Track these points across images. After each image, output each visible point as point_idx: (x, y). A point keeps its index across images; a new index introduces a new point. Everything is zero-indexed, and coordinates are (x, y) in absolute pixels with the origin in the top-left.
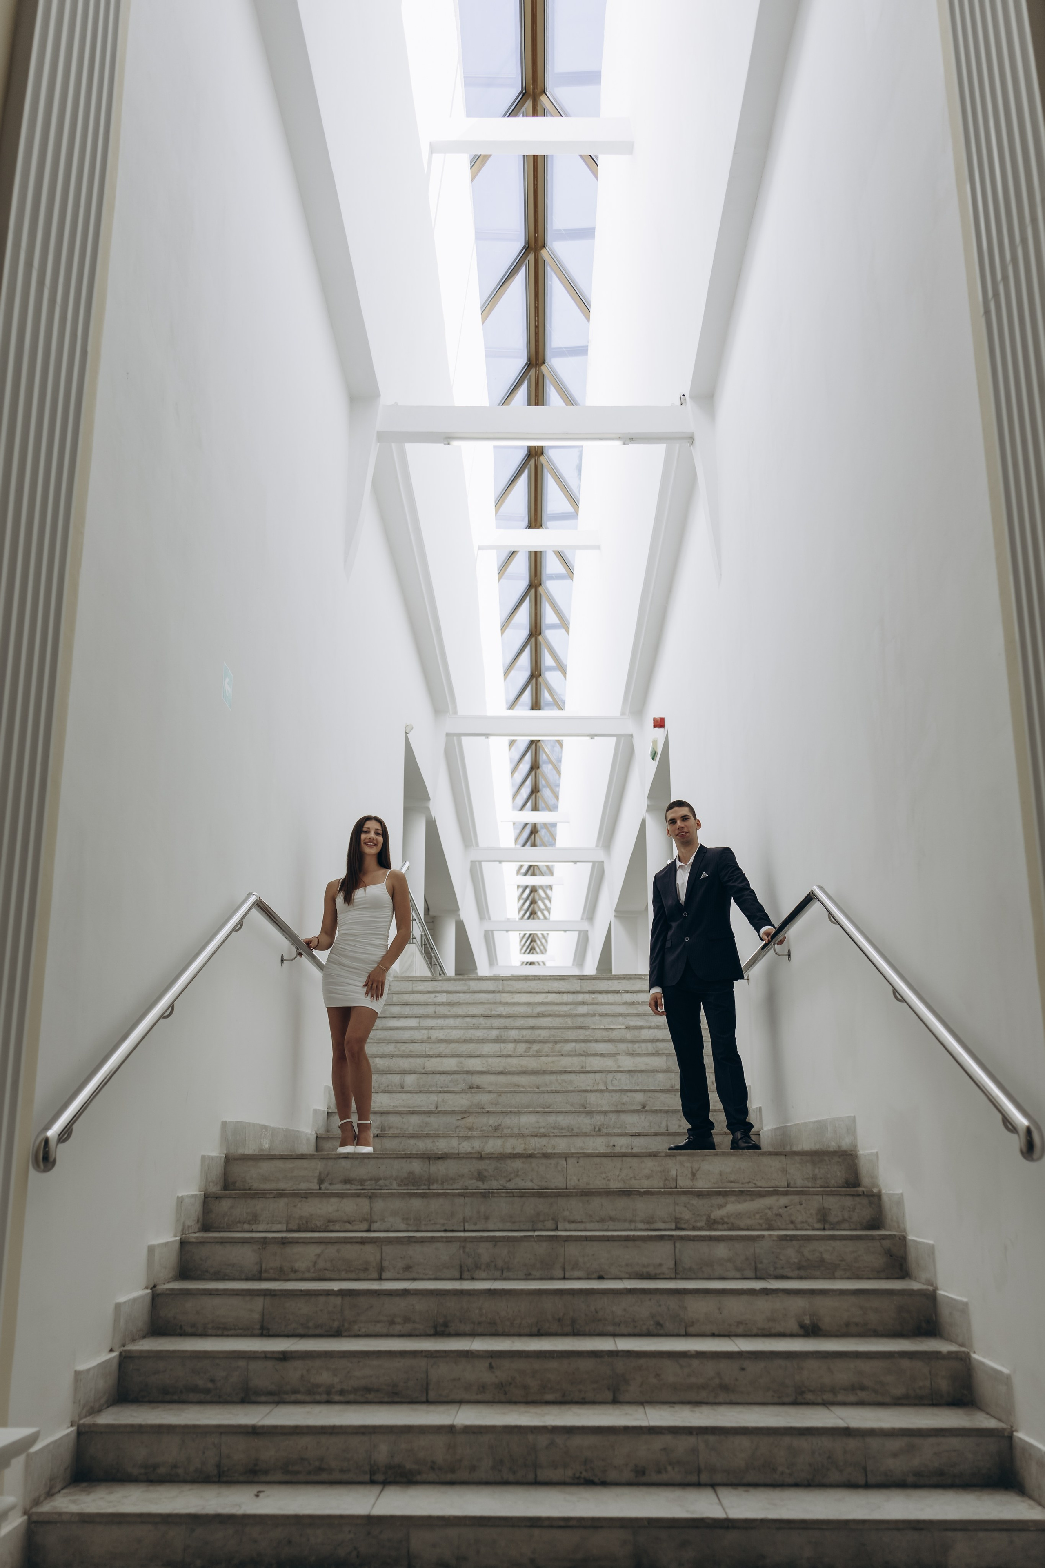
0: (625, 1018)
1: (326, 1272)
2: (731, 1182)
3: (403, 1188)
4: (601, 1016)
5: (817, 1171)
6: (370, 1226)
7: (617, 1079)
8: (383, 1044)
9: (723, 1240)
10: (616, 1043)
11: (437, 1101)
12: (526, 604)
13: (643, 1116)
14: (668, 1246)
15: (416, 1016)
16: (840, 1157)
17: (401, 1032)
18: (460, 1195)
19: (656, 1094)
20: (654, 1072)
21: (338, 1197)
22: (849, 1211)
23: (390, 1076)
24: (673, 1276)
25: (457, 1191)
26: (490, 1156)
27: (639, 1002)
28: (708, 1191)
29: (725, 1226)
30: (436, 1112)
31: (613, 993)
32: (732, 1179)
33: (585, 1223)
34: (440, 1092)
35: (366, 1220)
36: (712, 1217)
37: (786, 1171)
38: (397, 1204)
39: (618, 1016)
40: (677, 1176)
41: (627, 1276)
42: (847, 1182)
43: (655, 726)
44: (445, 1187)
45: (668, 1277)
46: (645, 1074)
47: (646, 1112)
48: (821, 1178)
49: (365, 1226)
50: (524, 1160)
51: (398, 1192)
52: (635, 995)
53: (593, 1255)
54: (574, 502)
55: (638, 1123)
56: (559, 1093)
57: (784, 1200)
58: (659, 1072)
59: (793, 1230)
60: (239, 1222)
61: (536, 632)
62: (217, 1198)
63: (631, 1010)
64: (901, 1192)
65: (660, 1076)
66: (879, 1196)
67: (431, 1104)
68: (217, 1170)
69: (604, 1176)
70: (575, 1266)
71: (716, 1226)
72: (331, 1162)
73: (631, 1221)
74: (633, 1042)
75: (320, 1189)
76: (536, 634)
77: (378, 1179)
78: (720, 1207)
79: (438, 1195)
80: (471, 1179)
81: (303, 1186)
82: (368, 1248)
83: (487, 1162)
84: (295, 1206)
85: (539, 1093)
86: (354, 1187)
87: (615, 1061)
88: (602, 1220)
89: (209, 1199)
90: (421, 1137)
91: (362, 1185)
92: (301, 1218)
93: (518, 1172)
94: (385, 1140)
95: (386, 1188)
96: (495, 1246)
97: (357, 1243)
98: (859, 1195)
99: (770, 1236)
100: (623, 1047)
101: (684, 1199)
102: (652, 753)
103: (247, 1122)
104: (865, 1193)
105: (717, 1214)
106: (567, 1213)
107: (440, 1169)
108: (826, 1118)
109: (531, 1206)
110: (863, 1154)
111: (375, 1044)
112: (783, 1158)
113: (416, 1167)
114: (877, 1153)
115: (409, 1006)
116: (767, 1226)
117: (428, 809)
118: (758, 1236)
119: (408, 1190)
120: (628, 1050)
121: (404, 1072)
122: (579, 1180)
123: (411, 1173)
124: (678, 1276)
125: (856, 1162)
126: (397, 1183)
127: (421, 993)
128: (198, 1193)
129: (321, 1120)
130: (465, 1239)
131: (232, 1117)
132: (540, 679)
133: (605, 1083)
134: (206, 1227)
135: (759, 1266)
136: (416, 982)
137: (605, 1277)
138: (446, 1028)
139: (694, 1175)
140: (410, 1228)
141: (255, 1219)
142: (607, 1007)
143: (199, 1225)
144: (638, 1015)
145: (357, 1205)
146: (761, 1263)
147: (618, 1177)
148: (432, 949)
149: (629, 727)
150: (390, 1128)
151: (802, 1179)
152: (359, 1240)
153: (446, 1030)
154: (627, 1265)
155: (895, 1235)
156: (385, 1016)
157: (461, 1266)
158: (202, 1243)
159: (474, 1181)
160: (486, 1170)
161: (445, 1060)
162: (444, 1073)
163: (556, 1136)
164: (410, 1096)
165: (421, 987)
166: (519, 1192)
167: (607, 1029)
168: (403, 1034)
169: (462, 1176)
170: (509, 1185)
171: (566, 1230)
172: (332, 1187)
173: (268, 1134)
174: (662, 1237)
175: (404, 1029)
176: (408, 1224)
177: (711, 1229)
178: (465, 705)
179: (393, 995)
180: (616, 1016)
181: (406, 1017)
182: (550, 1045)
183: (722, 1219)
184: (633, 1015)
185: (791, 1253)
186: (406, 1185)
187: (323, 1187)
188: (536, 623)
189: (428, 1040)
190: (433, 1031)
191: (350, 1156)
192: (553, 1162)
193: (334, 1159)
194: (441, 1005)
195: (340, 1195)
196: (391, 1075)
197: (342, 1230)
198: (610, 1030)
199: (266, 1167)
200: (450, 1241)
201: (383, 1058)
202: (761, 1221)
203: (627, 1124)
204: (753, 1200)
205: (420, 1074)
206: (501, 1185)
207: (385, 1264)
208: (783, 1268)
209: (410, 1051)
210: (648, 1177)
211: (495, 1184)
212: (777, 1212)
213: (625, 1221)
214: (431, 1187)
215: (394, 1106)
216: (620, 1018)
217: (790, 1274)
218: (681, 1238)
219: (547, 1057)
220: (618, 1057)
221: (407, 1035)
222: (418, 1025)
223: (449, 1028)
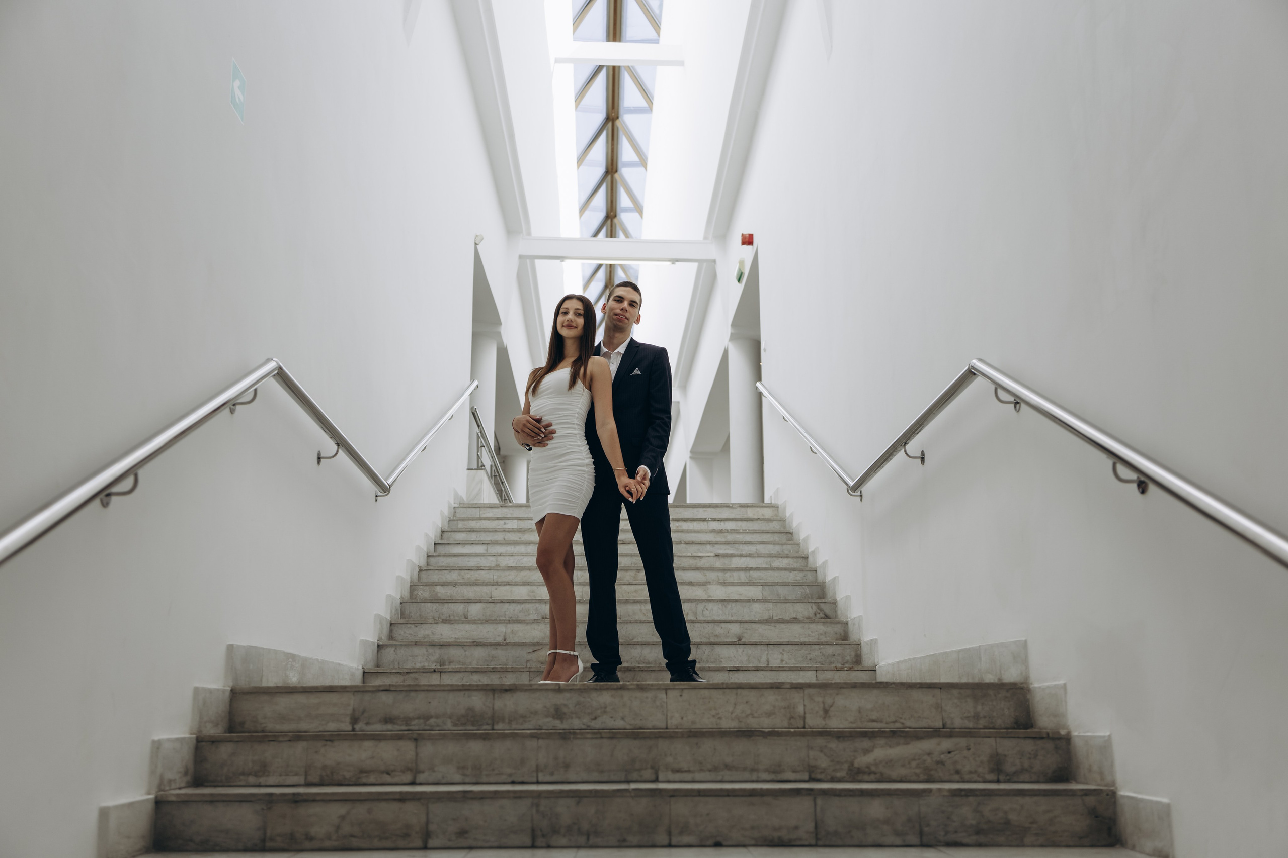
0: (714, 546)
1: (353, 839)
2: (873, 721)
3: (460, 728)
4: (687, 543)
5: (979, 708)
6: (415, 777)
7: (709, 609)
8: (445, 571)
9: (879, 796)
10: (706, 572)
11: (505, 633)
12: (603, 138)
13: (740, 649)
14: (806, 803)
15: (484, 542)
16: (1007, 691)
17: (467, 559)
18: (533, 736)
19: (754, 626)
20: (749, 602)
21: (373, 739)
22: (1030, 758)
23: (452, 606)
24: (813, 842)
25: (528, 732)
26: (570, 688)
27: (728, 530)
28: (850, 732)
29: (873, 777)
30: (505, 644)
31: (698, 521)
32: (874, 717)
33: (693, 772)
34: (509, 622)
35: (409, 769)
36: (856, 765)
37: (942, 708)
38: (451, 748)
39: (706, 544)
40: (805, 713)
41: (753, 842)
42: (1016, 723)
43: (743, 243)
44: (514, 726)
45: (806, 843)
46: (740, 603)
47: (744, 644)
48: (985, 717)
49: (408, 777)
50: (613, 692)
51: (452, 733)
52: (722, 523)
53: (708, 815)
54: (656, 24)
55: (735, 657)
56: (644, 624)
57: (947, 744)
58: (755, 602)
59: (958, 782)
60: (243, 774)
61: (612, 169)
62: (213, 742)
63: (719, 538)
64: (1108, 734)
65: (757, 607)
66: (1067, 739)
67: (499, 636)
68: (219, 707)
69: (714, 712)
70: (685, 829)
71: (860, 777)
72: (367, 697)
73: (753, 770)
74: (724, 570)
75: (353, 730)
76: (612, 172)
77: (427, 718)
78: (867, 752)
79: (504, 737)
80: (547, 716)
81: (332, 726)
82: (410, 807)
83: (567, 695)
84: (316, 752)
85: (622, 623)
86: (397, 727)
87: (705, 590)
88: (715, 769)
89: (204, 744)
90: (486, 672)
91: (407, 725)
92: (324, 767)
93: (606, 708)
94: (444, 676)
95: (438, 728)
96: (578, 803)
97: (395, 800)
98: (1042, 738)
99: (940, 790)
100: (712, 576)
101: (820, 741)
102: (737, 274)
103: (265, 647)
104: (1050, 735)
105: (862, 761)
106: (669, 760)
107: (507, 704)
108: (978, 645)
109: (624, 750)
110: (1040, 687)
111: (437, 572)
112: (937, 691)
113: (477, 701)
114: (1065, 684)
115: (475, 533)
116: (926, 777)
117: (499, 334)
118: (924, 790)
119: (465, 730)
120: (719, 579)
121: (469, 601)
122: (682, 718)
123: (470, 709)
124: (820, 843)
125: (1028, 697)
126: (452, 722)
127: (489, 520)
128: (187, 736)
129: (371, 653)
130: (539, 794)
131: (242, 640)
132: (615, 220)
133: (695, 614)
134: (198, 781)
135: (926, 829)
136: (484, 508)
137: (725, 843)
138: (516, 555)
139: (826, 711)
140: (467, 780)
141: (263, 769)
142: (693, 535)
143: (188, 778)
144: (728, 543)
145: (398, 750)
146: (928, 825)
147: (732, 713)
148: (502, 483)
149: (711, 252)
150: (450, 662)
151: (962, 718)
152: (398, 797)
153: (516, 557)
154: (753, 828)
155: (1101, 790)
156: (449, 543)
157: (533, 831)
158: (185, 802)
159: (550, 719)
160: (565, 705)
161: (515, 588)
162: (513, 602)
163: (642, 670)
164: (474, 626)
165: (490, 513)
166: (609, 732)
167: (694, 557)
168: (469, 561)
169: (536, 713)
170: (593, 724)
171: (669, 782)
172: (369, 728)
173: (297, 666)
174: (798, 792)
175: (469, 556)
176: (464, 775)
177: (854, 781)
178: (538, 228)
179: (459, 521)
180: (704, 544)
181: (473, 544)
182: (632, 573)
183: (868, 767)
184: (722, 543)
185: (966, 812)
186: (464, 724)
187: (357, 727)
188: (612, 160)
189: (496, 568)
190: (502, 558)
191: (392, 688)
192: (650, 694)
193: (373, 692)
194: (511, 531)
195: (377, 738)
196: (453, 604)
197: (377, 782)
198: (697, 558)
199: (283, 703)
200: (520, 797)
201: (445, 586)
202: (918, 771)
203: (722, 659)
204: (907, 744)
205: (486, 602)
206: (584, 724)
207: (432, 827)
208: (956, 832)
209: (476, 580)
210: (769, 714)
211: (576, 723)
212: (938, 759)
213: (745, 769)
214: (496, 727)
215: (455, 638)
216: (708, 547)
217: (966, 840)
218: (824, 792)
219: (629, 586)
220: (708, 586)
221: (473, 562)
222: (486, 552)
223: (519, 555)
